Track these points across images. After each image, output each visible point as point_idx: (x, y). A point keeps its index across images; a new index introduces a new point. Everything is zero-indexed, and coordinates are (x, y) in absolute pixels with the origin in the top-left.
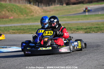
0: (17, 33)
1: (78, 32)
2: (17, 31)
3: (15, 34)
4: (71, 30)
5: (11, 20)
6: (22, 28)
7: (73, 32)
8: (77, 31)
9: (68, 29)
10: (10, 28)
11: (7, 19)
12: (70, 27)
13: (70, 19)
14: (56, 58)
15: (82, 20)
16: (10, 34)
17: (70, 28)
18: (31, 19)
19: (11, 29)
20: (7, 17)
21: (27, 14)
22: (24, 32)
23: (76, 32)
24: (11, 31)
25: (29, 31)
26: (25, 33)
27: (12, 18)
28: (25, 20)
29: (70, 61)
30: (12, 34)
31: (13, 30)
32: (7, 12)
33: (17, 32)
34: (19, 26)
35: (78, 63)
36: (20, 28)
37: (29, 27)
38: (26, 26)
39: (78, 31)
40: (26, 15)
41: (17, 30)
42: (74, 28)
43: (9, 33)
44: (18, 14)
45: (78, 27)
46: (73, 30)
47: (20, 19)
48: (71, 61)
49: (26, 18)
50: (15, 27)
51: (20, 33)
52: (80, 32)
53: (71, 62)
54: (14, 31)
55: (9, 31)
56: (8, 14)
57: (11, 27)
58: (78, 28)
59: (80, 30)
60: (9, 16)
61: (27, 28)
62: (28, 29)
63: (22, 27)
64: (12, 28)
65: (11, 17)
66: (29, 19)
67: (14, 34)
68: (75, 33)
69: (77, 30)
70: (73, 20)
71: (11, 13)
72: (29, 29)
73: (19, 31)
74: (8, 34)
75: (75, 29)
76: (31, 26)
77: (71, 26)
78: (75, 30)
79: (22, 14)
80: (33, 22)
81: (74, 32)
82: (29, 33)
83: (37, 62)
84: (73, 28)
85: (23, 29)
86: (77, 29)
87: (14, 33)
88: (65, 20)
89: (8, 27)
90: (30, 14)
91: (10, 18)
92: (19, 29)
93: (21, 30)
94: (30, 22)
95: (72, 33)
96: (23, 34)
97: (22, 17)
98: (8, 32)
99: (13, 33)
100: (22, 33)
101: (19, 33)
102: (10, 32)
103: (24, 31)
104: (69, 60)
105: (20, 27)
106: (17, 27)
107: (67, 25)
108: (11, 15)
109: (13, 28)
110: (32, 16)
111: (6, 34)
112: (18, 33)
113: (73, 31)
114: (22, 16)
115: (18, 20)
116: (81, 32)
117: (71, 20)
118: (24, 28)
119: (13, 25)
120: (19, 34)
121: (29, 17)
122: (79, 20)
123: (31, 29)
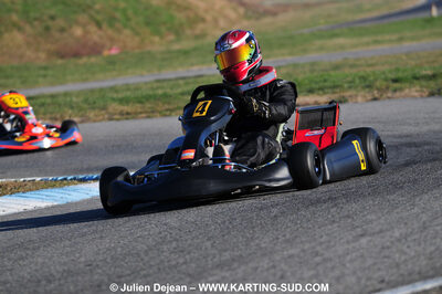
0: (141, 113)
1: (398, 94)
2: (138, 108)
3: (133, 118)
4: (369, 86)
5: (111, 62)
6: (160, 92)
7: (377, 95)
8: (395, 91)
9: (357, 81)
10: (111, 95)
11: (93, 60)
12: (362, 73)
13: (366, 39)
14: (312, 209)
15: (413, 39)
16: (111, 119)
17: (363, 78)
18: (195, 49)
19: (113, 99)
20: (95, 50)
21: (178, 32)
22: (167, 110)
23: (390, 95)
24: (115, 107)
26: (171, 112)
27: (114, 52)
28: (169, 58)
29: (371, 221)
30: (118, 120)
31: (122, 101)
32: (93, 28)
33: (139, 110)
34: (146, 83)
35: (406, 224)
36: (151, 93)
39: (401, 89)
40: (172, 37)
41: (140, 102)
42: (383, 76)
43: (106, 116)
44: (137, 34)
45: (397, 70)
46: (378, 84)
47: (149, 53)
48: (374, 217)
49: (176, 47)
50: (127, 87)
51: (150, 114)
52: (407, 91)
53: (375, 223)
54: (126, 108)
55: (104, 108)
56: (95, 35)
57: (113, 89)
58: (400, 75)
59: (407, 85)
60: (103, 47)
61: (179, 90)
62: (183, 94)
63: (158, 88)
64: (115, 96)
65: (110, 49)
66: (186, 53)
67: (127, 119)
68: (389, 98)
69: (397, 85)
70: (376, 42)
71: (110, 32)
73: (148, 105)
74: (100, 121)
75: (386, 80)
77: (369, 70)
78: (387, 88)
79: (157, 33)
80: (203, 63)
81: (385, 96)
83: (229, 233)
84: (376, 80)
85: (165, 96)
86: (395, 81)
87: (127, 115)
88: (342, 47)
89: (101, 90)
90: (188, 32)
91: (106, 53)
92: (148, 98)
93: (156, 98)
94: (192, 65)
95: (375, 99)
96: (165, 116)
97: (157, 45)
98: (103, 112)
99: (121, 113)
100: (160, 112)
101: (146, 112)
102: (111, 110)
103: (169, 103)
104: (369, 217)
105: (152, 89)
106: (137, 88)
107: (352, 66)
108: (112, 40)
109: (120, 96)
110: (197, 37)
111: (95, 121)
112: (144, 115)
113: (378, 89)
114: (157, 39)
115: (143, 59)
116: (414, 91)
117: (368, 44)
118: (169, 91)
119: (120, 81)
120: (148, 117)
121: (185, 45)
122: (401, 39)
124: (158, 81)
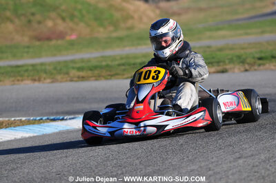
2: (90, 73)
3: (86, 80)
4: (243, 62)
5: (72, 44)
6: (104, 63)
7: (247, 68)
8: (260, 65)
9: (235, 59)
10: (71, 65)
12: (238, 54)
13: (239, 32)
16: (71, 81)
17: (239, 57)
18: (127, 36)
19: (73, 68)
20: (61, 36)
21: (116, 25)
23: (256, 68)
24: (74, 73)
25: (124, 70)
26: (111, 76)
27: (73, 37)
28: (109, 42)
30: (76, 81)
31: (80, 69)
32: (59, 21)
33: (90, 75)
34: (94, 58)
36: (98, 64)
37: (122, 58)
38: (113, 58)
39: (264, 65)
40: (111, 28)
41: (91, 70)
42: (251, 56)
43: (69, 79)
44: (89, 26)
45: (261, 52)
46: (248, 61)
47: (96, 38)
49: (114, 35)
50: (82, 61)
51: (98, 77)
52: (267, 65)
54: (81, 74)
55: (67, 73)
56: (61, 26)
57: (73, 61)
58: (263, 55)
59: (268, 62)
60: (66, 34)
61: (117, 63)
62: (119, 65)
63: (102, 61)
64: (75, 66)
65: (71, 35)
66: (120, 39)
67: (82, 80)
69: (261, 62)
70: (247, 34)
71: (71, 24)
72: (123, 65)
73: (96, 72)
74: (65, 82)
75: (254, 58)
76: (127, 57)
77: (243, 52)
78: (255, 63)
79: (102, 25)
81: (253, 69)
82: (125, 77)
84: (247, 58)
85: (107, 66)
86: (260, 59)
87: (83, 78)
88: (224, 37)
89: (65, 62)
90: (123, 25)
91: (68, 38)
92: (96, 67)
93: (101, 67)
94: (125, 46)
95: (247, 71)
96: (107, 79)
97: (101, 33)
98: (67, 76)
99: (79, 77)
100: (103, 77)
101: (95, 77)
102: (71, 75)
105: (99, 61)
106: (89, 61)
107: (231, 49)
108: (72, 29)
109: (78, 65)
111: (61, 82)
112: (93, 78)
113: (248, 64)
114: (101, 29)
115: (91, 42)
116: (272, 66)
117: (240, 35)
118: (110, 63)
119: (77, 56)
120: (97, 80)
121: (121, 33)
122: (263, 33)
123: (129, 65)
124: (102, 57)
